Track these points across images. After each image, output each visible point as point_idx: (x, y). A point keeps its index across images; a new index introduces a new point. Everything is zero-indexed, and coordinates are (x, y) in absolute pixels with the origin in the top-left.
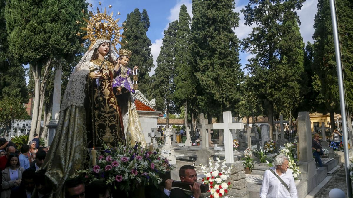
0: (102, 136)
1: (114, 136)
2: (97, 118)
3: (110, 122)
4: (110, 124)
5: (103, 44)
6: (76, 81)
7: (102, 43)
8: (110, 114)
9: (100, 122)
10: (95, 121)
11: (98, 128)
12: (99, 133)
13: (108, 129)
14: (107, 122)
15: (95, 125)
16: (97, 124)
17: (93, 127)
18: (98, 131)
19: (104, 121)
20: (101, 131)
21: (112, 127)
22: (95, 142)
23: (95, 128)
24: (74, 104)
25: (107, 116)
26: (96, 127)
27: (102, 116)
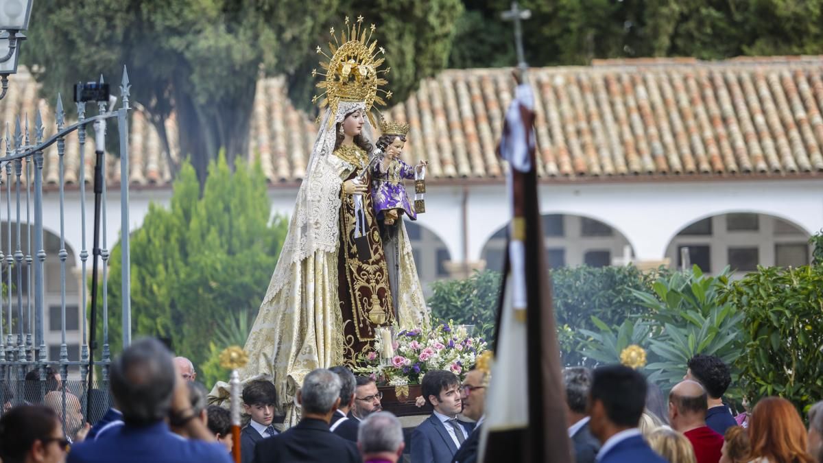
0: (368, 311)
1: (384, 310)
2: (356, 275)
3: (377, 282)
4: (378, 287)
5: (356, 114)
6: (319, 201)
7: (352, 111)
8: (376, 266)
9: (363, 283)
10: (353, 281)
11: (359, 295)
12: (363, 305)
13: (375, 296)
14: (373, 283)
15: (354, 290)
16: (357, 287)
17: (352, 294)
18: (361, 300)
19: (368, 281)
20: (365, 301)
21: (381, 294)
22: (359, 323)
23: (354, 295)
24: (322, 248)
25: (371, 271)
26: (357, 293)
27: (363, 270)
